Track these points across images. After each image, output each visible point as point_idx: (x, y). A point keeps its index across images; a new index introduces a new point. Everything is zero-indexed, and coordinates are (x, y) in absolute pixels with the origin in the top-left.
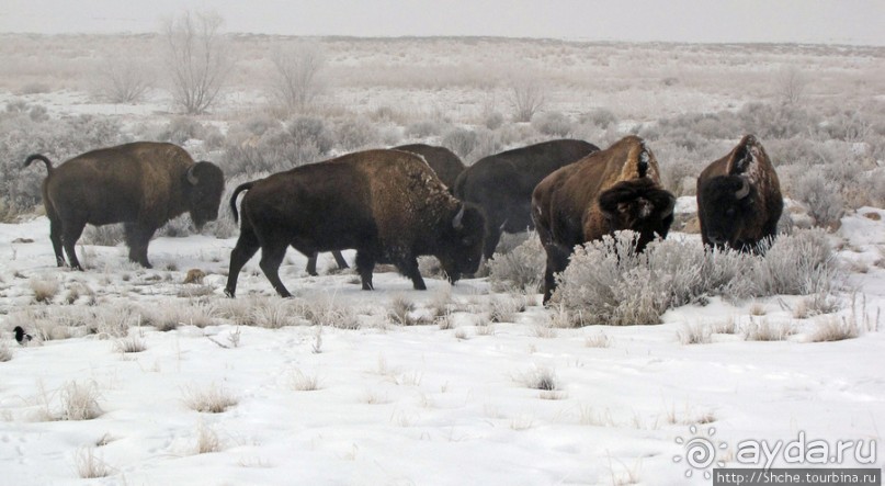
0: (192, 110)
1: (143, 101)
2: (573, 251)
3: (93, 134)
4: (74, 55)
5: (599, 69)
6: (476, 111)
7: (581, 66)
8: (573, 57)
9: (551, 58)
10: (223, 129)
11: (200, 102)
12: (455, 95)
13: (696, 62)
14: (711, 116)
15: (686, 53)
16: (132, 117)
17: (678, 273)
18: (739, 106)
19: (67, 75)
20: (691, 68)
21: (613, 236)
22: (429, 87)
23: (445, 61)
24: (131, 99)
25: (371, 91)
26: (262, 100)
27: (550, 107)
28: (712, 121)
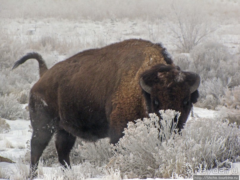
2: (126, 127)
17: (207, 144)
21: (159, 115)
25: (40, 23)
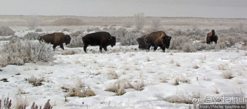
0: (139, 28)
1: (131, 27)
3: (122, 31)
4: (120, 20)
5: (209, 22)
6: (186, 29)
7: (206, 22)
8: (205, 20)
9: (201, 21)
10: (144, 31)
11: (140, 27)
12: (183, 27)
13: (226, 21)
14: (225, 30)
15: (226, 20)
16: (129, 30)
18: (229, 28)
19: (119, 23)
20: (225, 22)
22: (179, 25)
23: (182, 21)
24: (129, 27)
26: (151, 27)
27: (199, 28)
28: (225, 31)
